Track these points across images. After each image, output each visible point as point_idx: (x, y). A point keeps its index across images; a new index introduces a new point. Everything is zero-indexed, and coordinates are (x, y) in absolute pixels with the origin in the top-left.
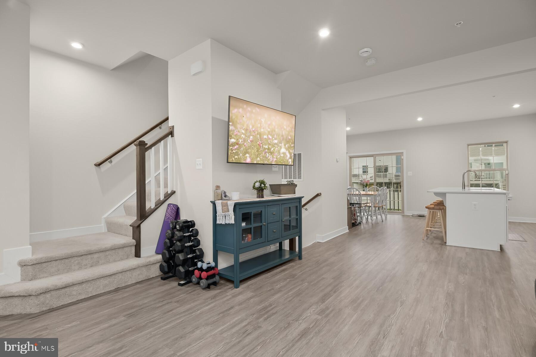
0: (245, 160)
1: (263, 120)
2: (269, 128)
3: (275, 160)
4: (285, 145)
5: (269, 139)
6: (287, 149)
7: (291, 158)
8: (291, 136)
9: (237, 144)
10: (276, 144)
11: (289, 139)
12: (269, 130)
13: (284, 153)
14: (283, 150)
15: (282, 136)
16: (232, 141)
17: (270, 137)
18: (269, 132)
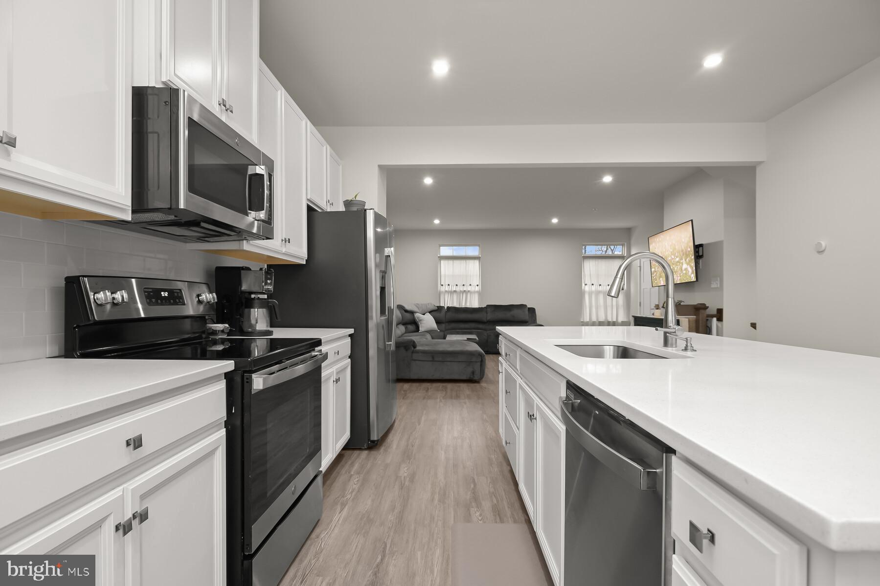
0: (660, 284)
1: (666, 244)
2: (671, 249)
3: (679, 278)
4: (686, 260)
5: (672, 259)
6: (688, 264)
7: (692, 273)
8: (690, 248)
9: (655, 272)
10: (678, 262)
11: (689, 251)
12: (671, 250)
13: (686, 269)
14: (685, 266)
15: (682, 251)
16: (653, 270)
17: (673, 257)
18: (672, 252)
